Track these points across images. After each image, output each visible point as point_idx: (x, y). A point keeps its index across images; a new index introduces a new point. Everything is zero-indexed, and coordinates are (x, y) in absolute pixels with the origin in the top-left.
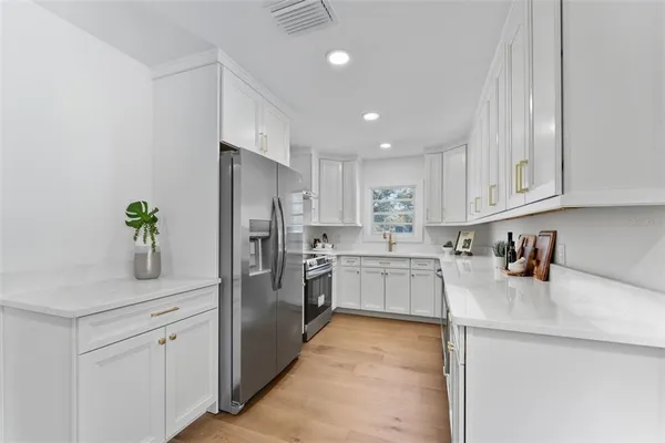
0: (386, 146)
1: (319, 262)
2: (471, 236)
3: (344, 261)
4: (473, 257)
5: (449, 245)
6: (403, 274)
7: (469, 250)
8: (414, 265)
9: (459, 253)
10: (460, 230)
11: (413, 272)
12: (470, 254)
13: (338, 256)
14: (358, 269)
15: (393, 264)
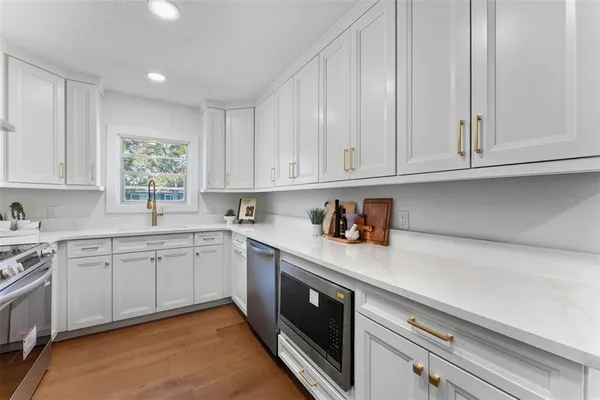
0: (156, 77)
1: (27, 262)
2: (253, 204)
3: (73, 250)
4: (255, 225)
5: (230, 213)
6: (184, 255)
7: (252, 218)
8: (199, 240)
9: (241, 222)
10: (241, 197)
11: (197, 250)
12: (253, 222)
13: (60, 243)
14: (108, 259)
15: (170, 243)
